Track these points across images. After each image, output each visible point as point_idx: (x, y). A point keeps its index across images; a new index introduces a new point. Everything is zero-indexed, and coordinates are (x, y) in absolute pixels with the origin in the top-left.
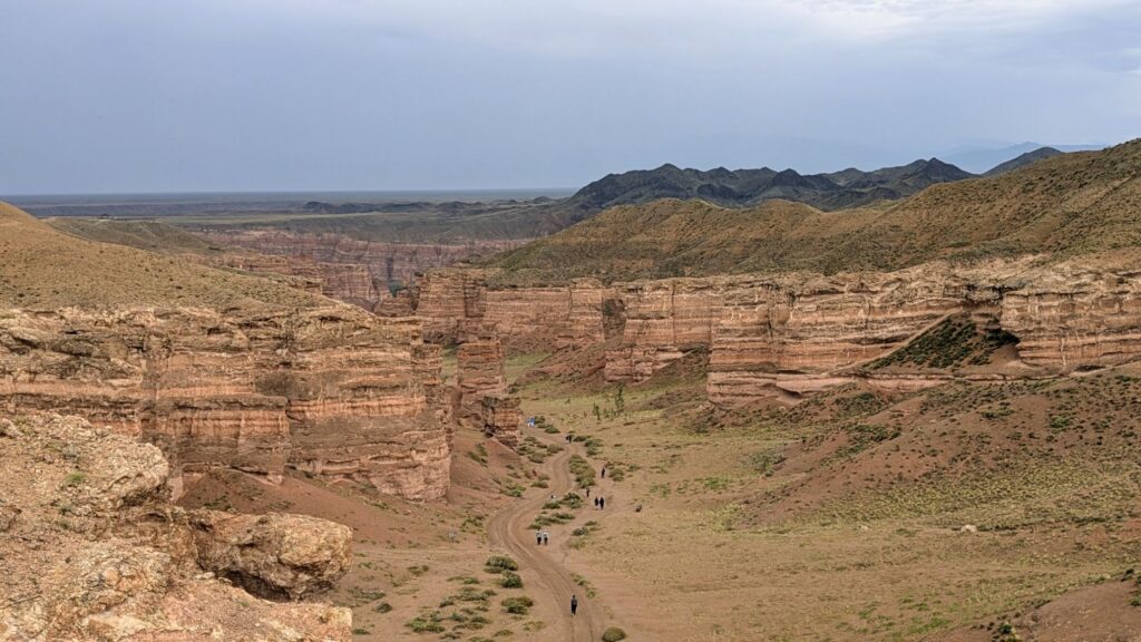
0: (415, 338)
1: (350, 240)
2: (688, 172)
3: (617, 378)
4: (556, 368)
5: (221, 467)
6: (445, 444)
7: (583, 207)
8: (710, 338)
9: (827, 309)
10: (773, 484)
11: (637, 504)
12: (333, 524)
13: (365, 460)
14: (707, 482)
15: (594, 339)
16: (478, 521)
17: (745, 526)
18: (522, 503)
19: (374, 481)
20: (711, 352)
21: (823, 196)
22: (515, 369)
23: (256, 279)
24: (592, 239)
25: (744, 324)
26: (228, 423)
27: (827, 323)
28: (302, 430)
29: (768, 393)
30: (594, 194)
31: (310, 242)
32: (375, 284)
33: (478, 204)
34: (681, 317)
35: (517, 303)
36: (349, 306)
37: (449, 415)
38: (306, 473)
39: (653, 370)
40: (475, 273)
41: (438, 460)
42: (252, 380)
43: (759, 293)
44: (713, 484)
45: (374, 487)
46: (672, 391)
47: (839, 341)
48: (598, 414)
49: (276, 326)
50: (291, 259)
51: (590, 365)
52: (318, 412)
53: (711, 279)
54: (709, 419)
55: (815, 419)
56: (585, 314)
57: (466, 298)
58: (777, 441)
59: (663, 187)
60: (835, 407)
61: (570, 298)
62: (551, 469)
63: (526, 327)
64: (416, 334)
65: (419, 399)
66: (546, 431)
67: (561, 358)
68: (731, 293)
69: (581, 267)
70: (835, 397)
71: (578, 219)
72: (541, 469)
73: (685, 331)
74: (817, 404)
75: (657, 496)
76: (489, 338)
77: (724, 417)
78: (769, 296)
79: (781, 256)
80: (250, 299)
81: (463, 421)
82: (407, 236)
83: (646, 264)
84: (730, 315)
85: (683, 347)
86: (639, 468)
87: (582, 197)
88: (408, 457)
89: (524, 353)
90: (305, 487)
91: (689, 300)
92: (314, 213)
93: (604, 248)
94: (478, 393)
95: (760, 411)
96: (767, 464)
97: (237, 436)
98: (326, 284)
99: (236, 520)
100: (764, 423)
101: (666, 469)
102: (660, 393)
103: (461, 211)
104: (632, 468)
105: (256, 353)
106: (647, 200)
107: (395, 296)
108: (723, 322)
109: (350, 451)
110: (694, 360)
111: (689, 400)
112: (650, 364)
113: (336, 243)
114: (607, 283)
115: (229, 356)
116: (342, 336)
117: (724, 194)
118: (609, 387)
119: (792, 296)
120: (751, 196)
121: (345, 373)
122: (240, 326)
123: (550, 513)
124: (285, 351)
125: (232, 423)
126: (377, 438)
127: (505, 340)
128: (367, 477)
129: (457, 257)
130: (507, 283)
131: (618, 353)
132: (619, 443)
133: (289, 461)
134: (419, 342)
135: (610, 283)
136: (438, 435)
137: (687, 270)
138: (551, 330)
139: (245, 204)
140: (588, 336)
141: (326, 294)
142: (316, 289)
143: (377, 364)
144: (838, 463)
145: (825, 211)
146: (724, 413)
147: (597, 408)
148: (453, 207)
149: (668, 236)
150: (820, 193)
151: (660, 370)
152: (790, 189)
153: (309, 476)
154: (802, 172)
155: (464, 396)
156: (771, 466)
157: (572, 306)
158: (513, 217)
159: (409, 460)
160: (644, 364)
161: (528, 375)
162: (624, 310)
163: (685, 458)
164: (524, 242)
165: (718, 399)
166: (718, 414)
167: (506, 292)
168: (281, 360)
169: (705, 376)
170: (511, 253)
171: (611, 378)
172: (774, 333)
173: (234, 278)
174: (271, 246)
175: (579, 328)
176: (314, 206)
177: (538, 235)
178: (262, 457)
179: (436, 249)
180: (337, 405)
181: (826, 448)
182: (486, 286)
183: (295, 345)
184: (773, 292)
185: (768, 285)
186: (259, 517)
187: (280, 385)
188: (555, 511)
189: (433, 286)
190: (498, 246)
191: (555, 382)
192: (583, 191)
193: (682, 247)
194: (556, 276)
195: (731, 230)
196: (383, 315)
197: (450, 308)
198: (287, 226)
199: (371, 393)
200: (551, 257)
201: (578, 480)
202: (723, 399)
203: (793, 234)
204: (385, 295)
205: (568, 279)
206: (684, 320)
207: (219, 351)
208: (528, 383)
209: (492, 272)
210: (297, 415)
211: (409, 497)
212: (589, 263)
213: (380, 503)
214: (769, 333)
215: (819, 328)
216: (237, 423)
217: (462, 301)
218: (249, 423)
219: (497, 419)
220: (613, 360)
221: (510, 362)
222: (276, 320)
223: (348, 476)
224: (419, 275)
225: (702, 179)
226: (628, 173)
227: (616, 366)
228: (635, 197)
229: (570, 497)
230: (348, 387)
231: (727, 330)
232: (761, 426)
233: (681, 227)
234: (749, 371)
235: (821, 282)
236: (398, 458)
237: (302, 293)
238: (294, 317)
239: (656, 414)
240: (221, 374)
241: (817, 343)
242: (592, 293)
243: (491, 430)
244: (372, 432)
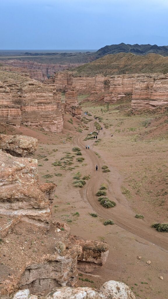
0: (54, 90)
1: (37, 63)
2: (128, 45)
3: (107, 101)
4: (91, 99)
5: (4, 123)
6: (62, 118)
7: (99, 55)
8: (132, 91)
9: (164, 83)
10: (147, 130)
11: (112, 135)
12: (33, 138)
13: (41, 122)
14: (130, 129)
15: (101, 91)
16: (70, 138)
17: (139, 140)
18: (82, 134)
19: (44, 128)
20: (132, 95)
21: (164, 52)
22: (80, 99)
23: (12, 73)
24: (102, 64)
25: (142, 87)
26: (5, 112)
27: (163, 87)
28: (25, 114)
29: (147, 106)
30: (102, 51)
31: (26, 64)
32: (43, 75)
33: (71, 53)
34: (125, 85)
35: (81, 81)
36: (36, 81)
37: (63, 111)
38: (26, 125)
39: (117, 100)
40: (70, 73)
41: (60, 122)
42: (11, 100)
43: (146, 79)
44: (132, 129)
45: (43, 129)
46: (122, 105)
47: (166, 92)
48: (102, 111)
49: (17, 86)
50: (21, 68)
51: (100, 98)
52: (29, 109)
53: (133, 75)
54: (131, 113)
55: (159, 113)
56: (99, 84)
57: (67, 79)
58: (149, 118)
59: (121, 49)
60: (165, 109)
61: (95, 80)
62: (89, 125)
63: (83, 88)
64: (54, 89)
65: (55, 106)
66: (89, 115)
67: (92, 96)
68: (138, 79)
69: (98, 71)
70: (165, 107)
71: (97, 58)
72: (87, 125)
73: (126, 89)
74: (160, 108)
75: (117, 133)
76: (74, 90)
77: (135, 112)
78: (148, 79)
79: (152, 69)
80: (10, 79)
81: (67, 112)
82: (52, 62)
83: (116, 71)
84: (138, 85)
85: (125, 93)
86: (112, 125)
87: (99, 52)
88: (52, 121)
89: (83, 94)
90: (25, 129)
91: (127, 80)
92: (27, 55)
93: (104, 66)
94: (71, 105)
95: (145, 110)
96: (146, 124)
97: (8, 115)
98: (30, 75)
99: (8, 136)
100: (146, 114)
101: (120, 126)
102: (119, 106)
103: (66, 55)
104: (111, 125)
105: (12, 93)
106: (117, 53)
107: (49, 79)
108: (136, 86)
109: (37, 120)
110: (128, 97)
111: (126, 107)
112: (116, 98)
113: (33, 64)
114: (105, 76)
115: (5, 94)
116: (35, 89)
117: (138, 51)
118: (105, 104)
119: (155, 80)
120: (144, 52)
121: (36, 99)
122: (8, 86)
123: (89, 137)
124: (20, 93)
125: (6, 112)
126: (44, 116)
127: (78, 91)
128: (42, 126)
129: (65, 68)
130: (78, 75)
131: (108, 95)
132: (107, 119)
133: (21, 122)
134: (55, 91)
135: (106, 76)
136: (60, 116)
137: (127, 72)
138: (90, 88)
139: (9, 53)
140: (100, 90)
141: (30, 78)
142: (28, 77)
143: (44, 97)
144: (165, 124)
145: (164, 56)
146: (135, 111)
147: (102, 109)
148: (64, 54)
149: (122, 63)
150: (163, 51)
151: (119, 99)
152: (155, 50)
153: (27, 126)
154: (159, 46)
155: (67, 106)
156: (147, 125)
157: (96, 82)
158: (80, 57)
159: (53, 122)
160: (114, 98)
161: (84, 101)
162: (110, 83)
163: (125, 123)
164: (83, 64)
165: (134, 107)
166: (134, 111)
167: (78, 78)
168: (18, 95)
169: (131, 101)
170: (80, 67)
171: (106, 101)
172: (149, 89)
173: (6, 73)
174: (16, 64)
175: (98, 88)
176: (27, 54)
177: (87, 62)
178: (14, 121)
179: (60, 66)
180: (33, 108)
181: (162, 120)
182: (73, 76)
183: (22, 91)
184: (150, 79)
185: (148, 76)
186: (13, 136)
187: (19, 102)
188: (90, 136)
189: (59, 76)
190: (76, 65)
191: (91, 102)
192: (99, 50)
193: (125, 66)
194: (91, 74)
195: (139, 61)
196: (45, 84)
197: (63, 82)
198: (20, 59)
199: (42, 105)
200: (90, 68)
201: (96, 128)
202: (135, 107)
203: (156, 63)
204: (46, 78)
205: (95, 75)
206: (125, 86)
207: (3, 93)
208: (84, 102)
209: (75, 73)
210: (23, 110)
211: (53, 132)
212: (100, 70)
213: (45, 133)
214: (148, 90)
215: (161, 88)
216: (8, 112)
217: (66, 80)
218: (11, 112)
219: (76, 112)
220: (106, 97)
221: (79, 97)
222: (17, 84)
223: (37, 126)
224: (55, 73)
225: (132, 47)
226: (112, 45)
227: (107, 98)
228: (113, 52)
229: (94, 132)
230: (36, 103)
231: (137, 89)
232: (145, 115)
233: (125, 60)
234: (142, 100)
235: (163, 76)
236: (50, 122)
237: (24, 77)
238: (22, 84)
239: (117, 111)
240: (3, 99)
241: (160, 92)
242: (101, 78)
243: (74, 115)
244: (43, 115)
